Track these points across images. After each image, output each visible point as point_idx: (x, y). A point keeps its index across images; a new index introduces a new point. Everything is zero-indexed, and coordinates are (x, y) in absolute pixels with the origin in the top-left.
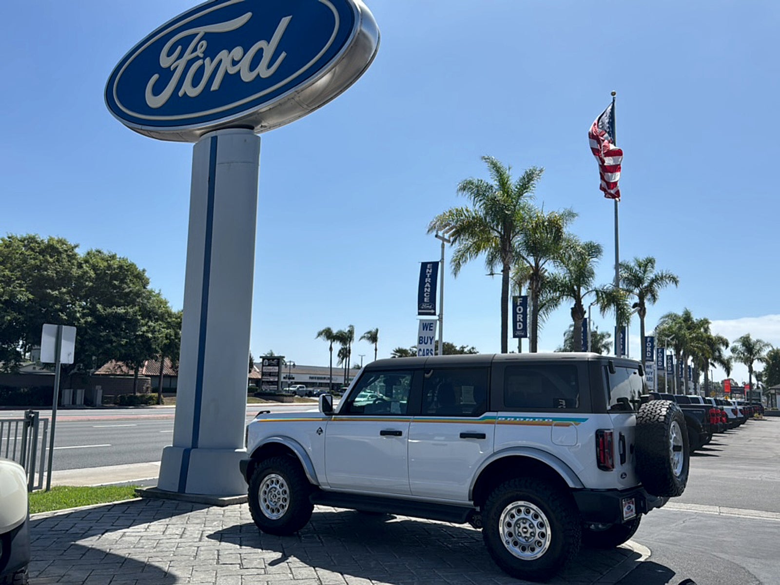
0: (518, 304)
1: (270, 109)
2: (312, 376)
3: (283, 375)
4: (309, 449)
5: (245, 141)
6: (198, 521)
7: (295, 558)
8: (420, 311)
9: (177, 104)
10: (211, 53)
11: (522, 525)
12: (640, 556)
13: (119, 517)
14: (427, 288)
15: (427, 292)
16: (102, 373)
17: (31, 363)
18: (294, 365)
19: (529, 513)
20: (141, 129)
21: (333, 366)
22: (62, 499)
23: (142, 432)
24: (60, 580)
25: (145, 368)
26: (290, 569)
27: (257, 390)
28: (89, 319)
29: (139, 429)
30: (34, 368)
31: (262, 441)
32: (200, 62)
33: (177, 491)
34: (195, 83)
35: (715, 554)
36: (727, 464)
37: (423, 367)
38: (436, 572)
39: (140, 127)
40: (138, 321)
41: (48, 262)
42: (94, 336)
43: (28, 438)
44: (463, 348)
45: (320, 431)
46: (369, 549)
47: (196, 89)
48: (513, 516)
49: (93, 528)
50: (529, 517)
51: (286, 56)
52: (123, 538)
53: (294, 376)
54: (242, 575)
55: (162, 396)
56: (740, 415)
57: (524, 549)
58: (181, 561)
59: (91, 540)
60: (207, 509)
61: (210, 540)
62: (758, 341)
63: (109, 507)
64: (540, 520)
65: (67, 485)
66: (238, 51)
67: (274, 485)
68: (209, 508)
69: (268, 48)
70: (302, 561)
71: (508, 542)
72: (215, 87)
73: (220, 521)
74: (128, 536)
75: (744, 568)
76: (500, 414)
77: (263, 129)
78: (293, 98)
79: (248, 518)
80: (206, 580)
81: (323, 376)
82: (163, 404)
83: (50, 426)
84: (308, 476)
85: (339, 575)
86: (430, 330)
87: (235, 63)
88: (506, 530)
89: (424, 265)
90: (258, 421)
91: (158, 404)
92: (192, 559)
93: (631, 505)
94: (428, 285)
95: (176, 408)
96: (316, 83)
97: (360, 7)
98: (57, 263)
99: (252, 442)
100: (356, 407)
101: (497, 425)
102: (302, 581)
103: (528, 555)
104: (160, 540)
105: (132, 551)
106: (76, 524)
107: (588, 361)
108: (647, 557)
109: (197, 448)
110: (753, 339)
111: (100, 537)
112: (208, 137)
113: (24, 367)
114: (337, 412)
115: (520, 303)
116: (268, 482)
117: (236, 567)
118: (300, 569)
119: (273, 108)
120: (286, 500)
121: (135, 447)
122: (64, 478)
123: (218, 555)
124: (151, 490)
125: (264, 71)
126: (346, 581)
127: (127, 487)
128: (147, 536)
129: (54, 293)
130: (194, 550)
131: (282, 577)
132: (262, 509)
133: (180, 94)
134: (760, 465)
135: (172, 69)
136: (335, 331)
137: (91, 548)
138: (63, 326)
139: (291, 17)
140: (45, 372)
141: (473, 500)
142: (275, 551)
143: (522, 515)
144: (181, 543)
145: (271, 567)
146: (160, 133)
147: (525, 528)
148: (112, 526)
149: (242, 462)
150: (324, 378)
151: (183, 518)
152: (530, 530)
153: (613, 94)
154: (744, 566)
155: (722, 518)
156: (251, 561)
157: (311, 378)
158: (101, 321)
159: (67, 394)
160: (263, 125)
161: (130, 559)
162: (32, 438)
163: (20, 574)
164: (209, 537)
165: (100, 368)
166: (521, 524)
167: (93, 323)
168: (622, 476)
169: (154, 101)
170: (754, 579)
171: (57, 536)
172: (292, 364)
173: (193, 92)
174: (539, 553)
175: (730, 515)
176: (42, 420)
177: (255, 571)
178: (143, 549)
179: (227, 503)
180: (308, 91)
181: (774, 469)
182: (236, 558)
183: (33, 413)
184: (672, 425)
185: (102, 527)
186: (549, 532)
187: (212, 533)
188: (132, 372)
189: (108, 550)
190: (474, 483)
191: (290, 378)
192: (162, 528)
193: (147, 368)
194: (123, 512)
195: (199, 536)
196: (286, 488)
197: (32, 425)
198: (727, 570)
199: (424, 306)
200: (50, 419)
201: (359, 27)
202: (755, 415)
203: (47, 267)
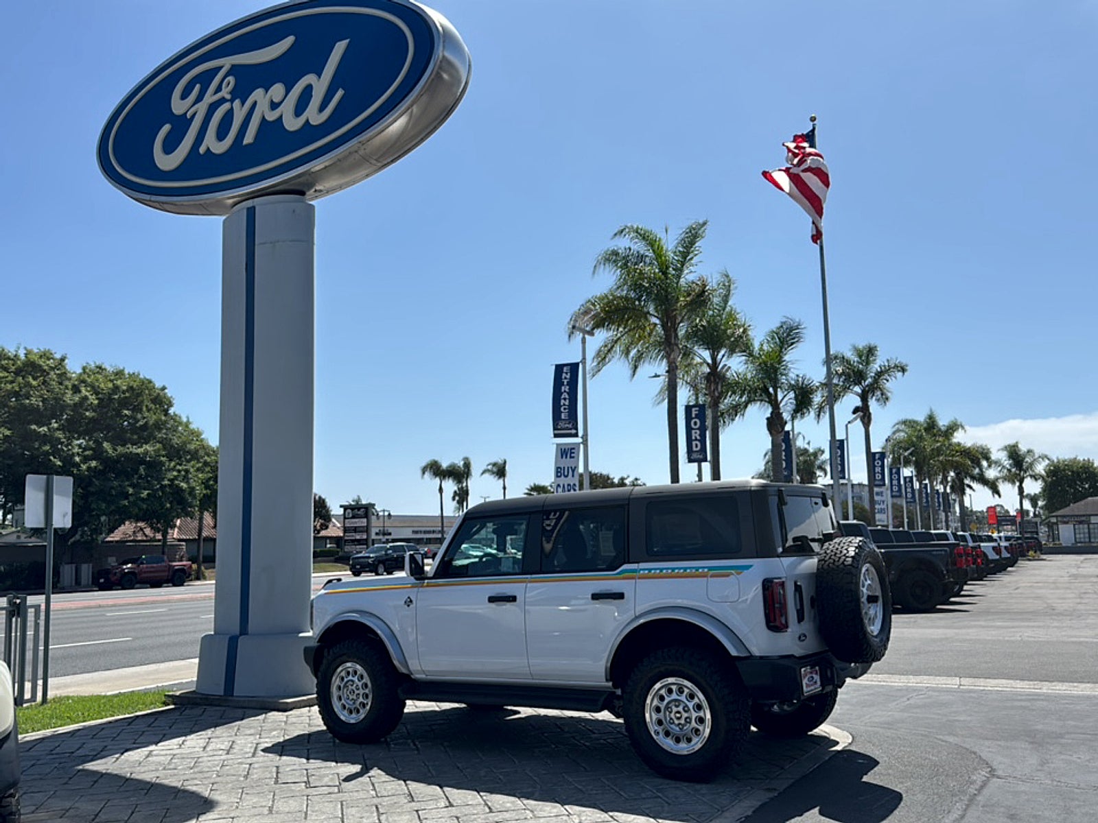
0: (693, 416)
1: (326, 167)
2: (416, 529)
3: (374, 531)
4: (396, 628)
5: (294, 211)
6: (252, 731)
7: (379, 771)
8: (556, 432)
9: (198, 164)
10: (241, 93)
11: (675, 709)
12: (837, 743)
13: (143, 732)
14: (565, 399)
15: (564, 405)
16: (116, 539)
17: (14, 529)
18: (389, 515)
19: (682, 692)
20: (150, 201)
21: (445, 514)
22: (64, 713)
23: (178, 619)
24: (64, 814)
25: (176, 530)
26: (373, 785)
27: (338, 552)
28: (93, 464)
29: (172, 615)
30: (19, 537)
31: (331, 619)
32: (226, 106)
33: (222, 693)
34: (221, 135)
35: (941, 737)
36: (978, 621)
37: (541, 509)
38: (566, 777)
39: (147, 197)
40: (162, 464)
41: (31, 386)
42: (102, 487)
43: (13, 634)
44: (622, 479)
45: (409, 602)
46: (480, 755)
47: (221, 143)
48: (662, 698)
49: (108, 748)
50: (683, 698)
51: (345, 94)
52: (150, 759)
53: (390, 530)
54: (308, 796)
55: (203, 568)
56: (1005, 554)
57: (678, 740)
58: (227, 783)
59: (106, 763)
60: (264, 715)
61: (267, 754)
62: (1029, 451)
63: (130, 720)
64: (696, 700)
65: (71, 695)
66: (277, 90)
67: (350, 678)
68: (266, 713)
69: (320, 84)
70: (388, 774)
71: (658, 733)
72: (249, 139)
73: (282, 729)
74: (156, 755)
75: (975, 753)
76: (642, 565)
77: (317, 194)
78: (356, 152)
79: (319, 724)
80: (261, 804)
81: (432, 529)
82: (205, 579)
83: (42, 616)
84: (396, 663)
85: (438, 788)
86: (571, 457)
87: (274, 106)
88: (655, 717)
89: (559, 369)
90: (326, 593)
91: (198, 579)
92: (242, 779)
93: (814, 676)
94: (565, 395)
95: (216, 584)
96: (387, 131)
97: (441, 26)
98: (43, 387)
99: (318, 621)
100: (455, 566)
101: (637, 581)
102: (387, 798)
103: (683, 749)
104: (198, 758)
105: (161, 773)
106: (84, 744)
107: (750, 490)
108: (846, 744)
109: (247, 634)
110: (1023, 448)
111: (117, 759)
112: (243, 209)
113: (4, 535)
114: (431, 575)
115: (696, 415)
116: (343, 674)
117: (300, 786)
118: (385, 784)
119: (329, 166)
120: (367, 696)
121: (166, 639)
122: (66, 686)
123: (278, 773)
124: (188, 695)
125: (314, 116)
126: (445, 795)
127: (154, 692)
128: (182, 754)
129: (41, 429)
130: (245, 768)
131: (362, 795)
132: (336, 710)
133: (202, 150)
134: (1022, 620)
135: (188, 117)
136: (445, 465)
137: (106, 774)
138: (55, 477)
139: (347, 41)
140: (34, 541)
141: (611, 680)
142: (353, 764)
143: (674, 696)
144: (228, 760)
145: (347, 783)
146: (175, 205)
147: (678, 712)
148: (134, 743)
149: (306, 650)
150: (434, 532)
151: (230, 728)
152: (685, 715)
153: (813, 119)
154: (974, 749)
155: (961, 692)
156: (321, 777)
157: (416, 532)
158: (111, 466)
159: (68, 571)
160: (317, 188)
161: (157, 784)
162: (18, 634)
163: (9, 799)
164: (265, 750)
165: (113, 532)
166: (673, 707)
167: (100, 470)
168: (800, 638)
169: (166, 162)
170: (985, 766)
171: (58, 760)
172: (386, 513)
173: (219, 148)
174: (697, 744)
175: (972, 687)
176: (31, 607)
177: (326, 790)
178: (176, 771)
179: (290, 706)
180: (377, 141)
181: (1041, 624)
182: (300, 776)
183: (18, 598)
184: (864, 570)
185: (121, 746)
186: (708, 716)
187: (270, 745)
188: (159, 536)
189: (129, 775)
190: (611, 658)
191: (384, 534)
192: (202, 743)
193: (180, 528)
194: (149, 726)
195: (252, 750)
196: (367, 679)
197: (18, 615)
198: (951, 756)
199: (561, 424)
200: (43, 607)
201: (440, 52)
202: (1031, 553)
203: (29, 393)
